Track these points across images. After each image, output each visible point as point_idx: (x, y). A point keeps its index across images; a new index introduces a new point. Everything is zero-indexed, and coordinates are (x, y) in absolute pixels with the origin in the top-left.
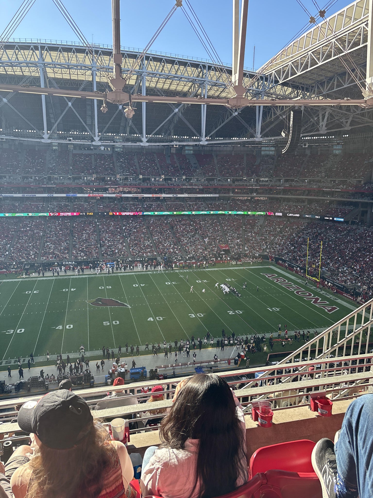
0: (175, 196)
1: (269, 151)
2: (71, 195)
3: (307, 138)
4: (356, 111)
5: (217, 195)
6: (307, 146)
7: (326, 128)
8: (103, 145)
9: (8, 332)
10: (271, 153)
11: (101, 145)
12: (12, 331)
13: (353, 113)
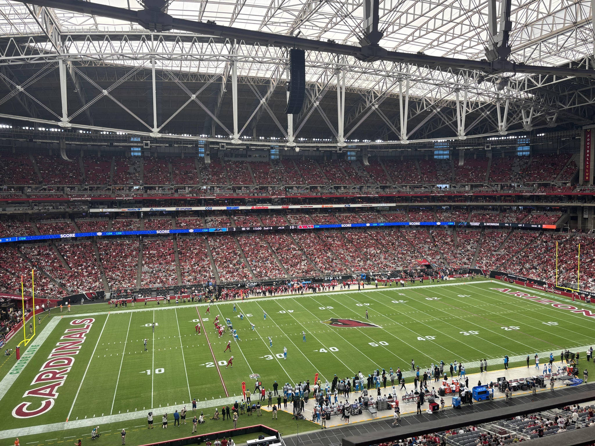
0: (347, 206)
1: (443, 155)
2: (232, 207)
3: (491, 139)
4: (564, 106)
5: (394, 205)
6: (490, 149)
7: (532, 125)
8: (298, 146)
9: (267, 357)
10: (445, 157)
11: (296, 147)
12: (270, 356)
13: (559, 109)
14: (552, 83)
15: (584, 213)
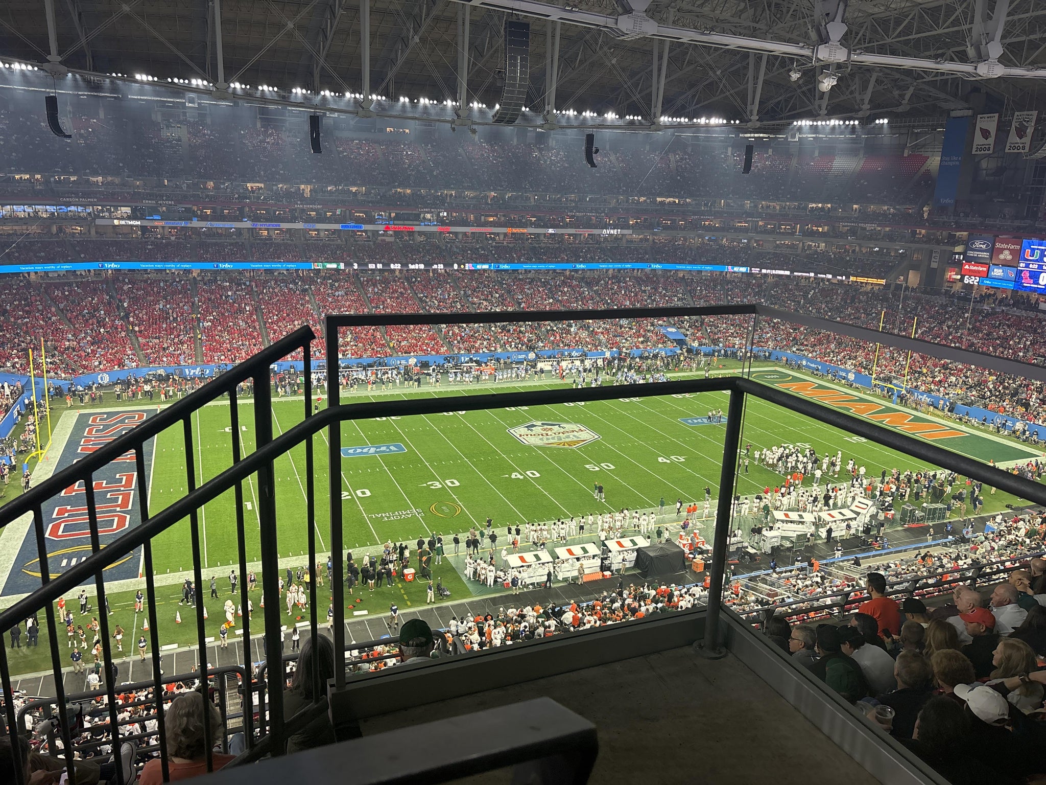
0: (550, 231)
2: (351, 226)
4: (926, 76)
5: (629, 232)
12: (437, 484)
13: (916, 79)
14: (910, 37)
15: (933, 259)
